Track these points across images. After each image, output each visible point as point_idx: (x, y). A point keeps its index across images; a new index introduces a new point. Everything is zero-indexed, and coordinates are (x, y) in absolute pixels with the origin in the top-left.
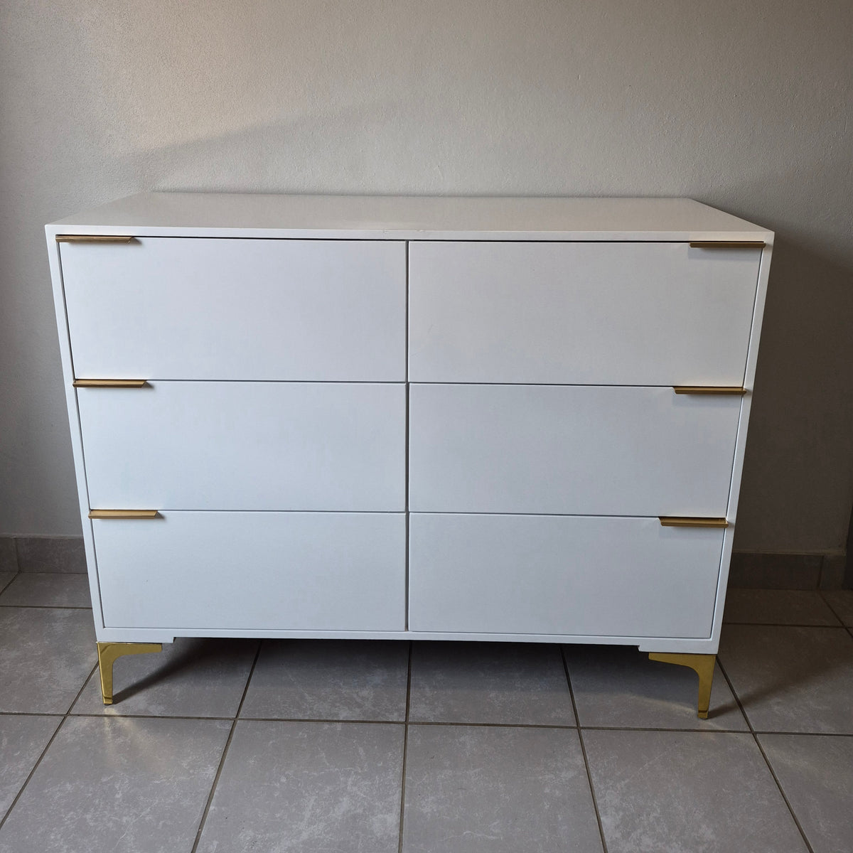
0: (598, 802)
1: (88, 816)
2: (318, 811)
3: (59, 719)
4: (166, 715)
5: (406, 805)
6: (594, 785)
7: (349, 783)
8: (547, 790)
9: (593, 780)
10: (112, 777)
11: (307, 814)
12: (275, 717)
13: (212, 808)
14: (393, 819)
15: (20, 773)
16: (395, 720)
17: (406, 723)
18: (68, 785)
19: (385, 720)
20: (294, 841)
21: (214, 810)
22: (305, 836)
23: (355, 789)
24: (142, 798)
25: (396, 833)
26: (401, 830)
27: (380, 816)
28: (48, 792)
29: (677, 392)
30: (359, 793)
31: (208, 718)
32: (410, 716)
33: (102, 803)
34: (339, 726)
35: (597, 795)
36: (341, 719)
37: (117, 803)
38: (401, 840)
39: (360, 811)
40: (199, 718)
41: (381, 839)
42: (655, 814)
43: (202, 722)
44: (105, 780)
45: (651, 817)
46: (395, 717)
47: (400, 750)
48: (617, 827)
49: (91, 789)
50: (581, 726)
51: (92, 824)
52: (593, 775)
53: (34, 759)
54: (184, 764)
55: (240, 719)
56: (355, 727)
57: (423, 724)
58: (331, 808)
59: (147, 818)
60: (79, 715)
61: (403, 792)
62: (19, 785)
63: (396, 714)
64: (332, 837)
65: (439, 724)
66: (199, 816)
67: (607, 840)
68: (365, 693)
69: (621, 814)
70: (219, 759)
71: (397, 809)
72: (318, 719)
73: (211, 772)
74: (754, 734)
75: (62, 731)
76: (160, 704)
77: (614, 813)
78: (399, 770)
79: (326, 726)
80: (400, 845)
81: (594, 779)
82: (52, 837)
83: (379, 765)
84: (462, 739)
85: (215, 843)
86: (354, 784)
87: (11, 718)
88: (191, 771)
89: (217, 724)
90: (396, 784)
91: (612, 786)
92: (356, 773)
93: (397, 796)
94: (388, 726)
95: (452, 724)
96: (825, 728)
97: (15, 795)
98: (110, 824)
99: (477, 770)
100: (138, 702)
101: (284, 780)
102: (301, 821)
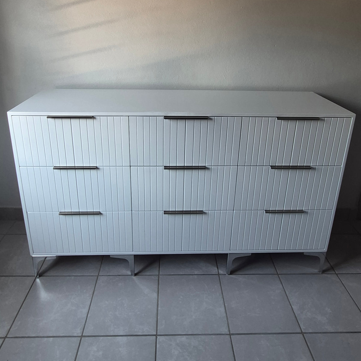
3: (96, 277)
5: (226, 305)
12: (172, 274)
13: (159, 308)
25: (225, 315)
26: (226, 314)
44: (119, 300)
50: (278, 273)
55: (160, 275)
56: (202, 276)
60: (103, 276)
73: (155, 295)
74: (337, 274)
75: (98, 281)
79: (191, 276)
81: (287, 293)
82: (106, 321)
89: (153, 277)
93: (222, 301)
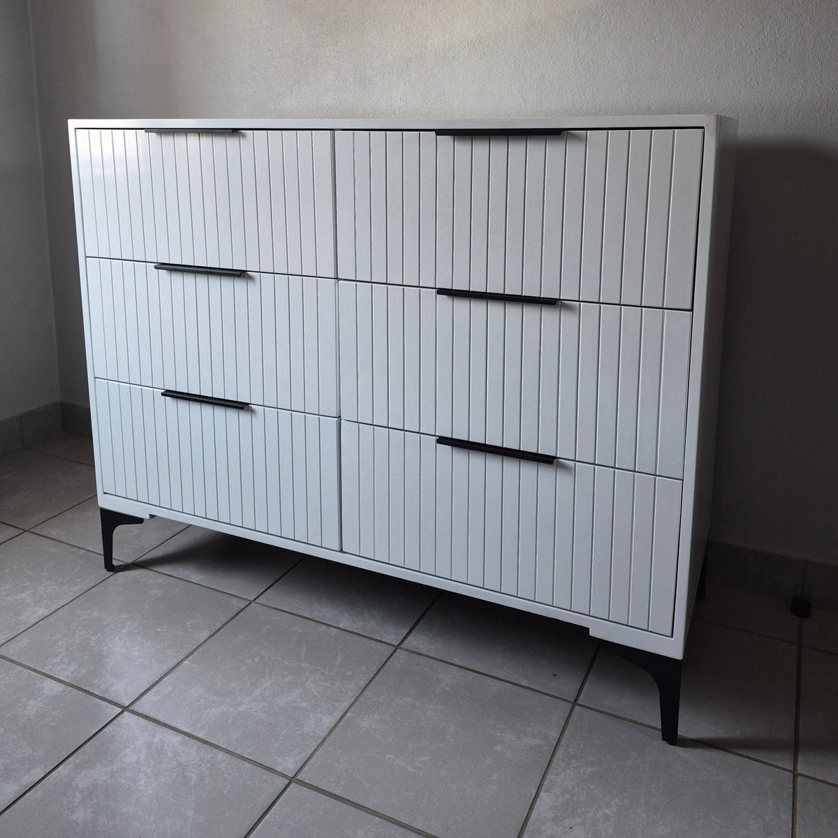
1: (93, 638)
6: (555, 760)
8: (498, 748)
9: (557, 755)
14: (328, 721)
15: (71, 594)
17: (397, 648)
19: (379, 638)
20: (231, 709)
22: (243, 708)
23: (313, 686)
31: (231, 595)
36: (341, 626)
41: (306, 734)
45: (600, 812)
47: (376, 668)
51: (92, 644)
57: (414, 652)
58: (280, 694)
59: (132, 654)
61: (354, 703)
65: (429, 657)
67: (534, 815)
77: (559, 793)
78: (362, 684)
85: (170, 688)
91: (575, 768)
92: (323, 674)
94: (378, 645)
97: (57, 608)
99: (437, 707)
101: (257, 660)
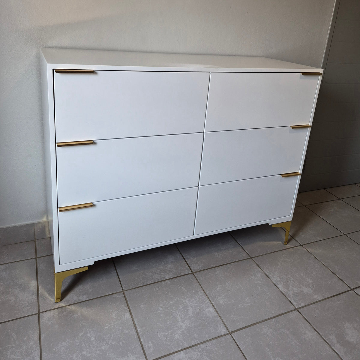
0: (273, 281)
2: (182, 316)
4: (89, 298)
7: (187, 301)
10: (83, 332)
11: (179, 319)
16: (188, 273)
18: (63, 343)
21: (140, 330)
24: (104, 336)
27: (206, 310)
28: (56, 349)
29: (292, 128)
30: (193, 304)
32: (192, 270)
33: (87, 345)
34: (168, 281)
35: (272, 279)
37: (94, 342)
38: (220, 316)
39: (198, 311)
40: (106, 296)
42: (292, 280)
43: (109, 297)
46: (187, 272)
48: (284, 287)
49: (77, 341)
52: (266, 273)
53: (36, 337)
54: (114, 317)
62: (37, 352)
63: (187, 271)
64: (194, 324)
66: (135, 335)
68: (169, 266)
69: (282, 283)
70: (128, 309)
71: (211, 305)
72: (158, 281)
76: (83, 295)
80: (221, 318)
83: (194, 292)
84: (216, 273)
86: (189, 301)
87: (9, 323)
88: (119, 318)
90: (204, 296)
95: (209, 269)
96: (319, 239)
98: (98, 352)
100: (72, 296)
102: (179, 322)
